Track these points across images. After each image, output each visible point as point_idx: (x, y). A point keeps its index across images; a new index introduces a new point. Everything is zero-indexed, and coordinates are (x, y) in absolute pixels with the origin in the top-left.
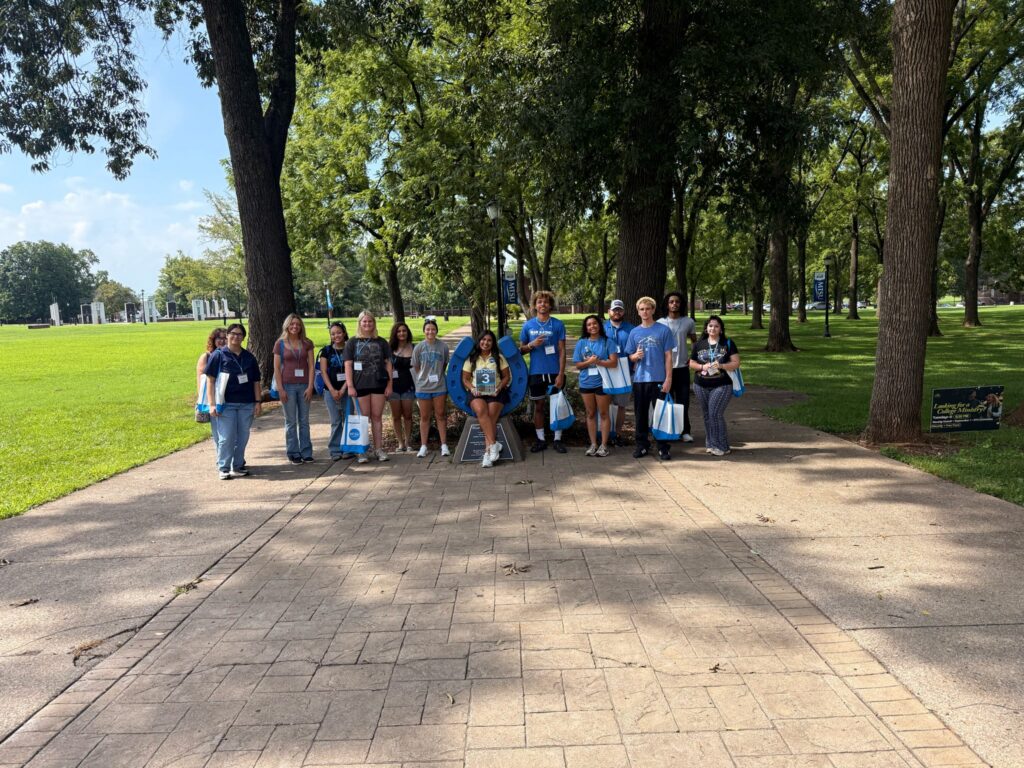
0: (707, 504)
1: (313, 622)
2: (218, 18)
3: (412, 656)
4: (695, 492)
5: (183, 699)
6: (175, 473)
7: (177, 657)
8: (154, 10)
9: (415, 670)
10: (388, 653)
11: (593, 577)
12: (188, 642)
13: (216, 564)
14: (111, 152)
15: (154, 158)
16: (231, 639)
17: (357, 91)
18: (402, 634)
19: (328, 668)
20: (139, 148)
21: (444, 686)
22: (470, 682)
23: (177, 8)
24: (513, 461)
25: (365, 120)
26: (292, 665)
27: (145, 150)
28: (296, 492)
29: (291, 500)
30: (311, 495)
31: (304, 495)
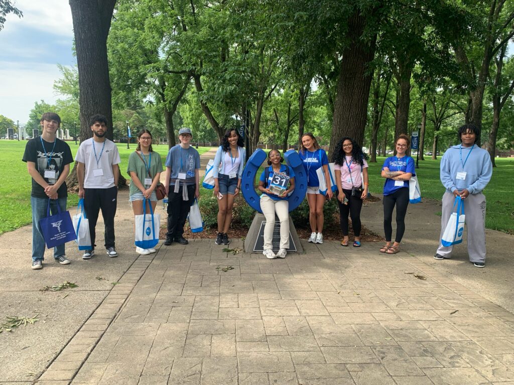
27: (13, 11)
28: (115, 281)
29: (110, 290)
30: (130, 285)
31: (122, 284)
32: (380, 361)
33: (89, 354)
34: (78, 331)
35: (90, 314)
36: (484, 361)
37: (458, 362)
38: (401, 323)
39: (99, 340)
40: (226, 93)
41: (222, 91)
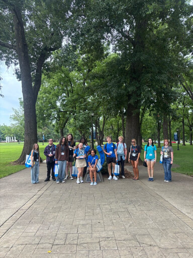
0: (160, 195)
1: (49, 230)
2: (23, 63)
3: (82, 242)
4: (155, 192)
5: (10, 256)
6: (3, 184)
7: (7, 242)
8: (5, 61)
9: (83, 247)
10: (74, 241)
11: (132, 217)
12: (10, 237)
13: (17, 211)
16: (24, 236)
17: (56, 83)
18: (77, 235)
19: (56, 246)
21: (94, 252)
22: (102, 251)
23: (11, 61)
24: (101, 182)
25: (58, 90)
26: (44, 245)
28: (39, 190)
29: (37, 192)
30: (43, 191)
32: (110, 204)
34: (29, 200)
35: (32, 197)
37: (131, 204)
39: (35, 202)
40: (79, 125)
41: (78, 124)
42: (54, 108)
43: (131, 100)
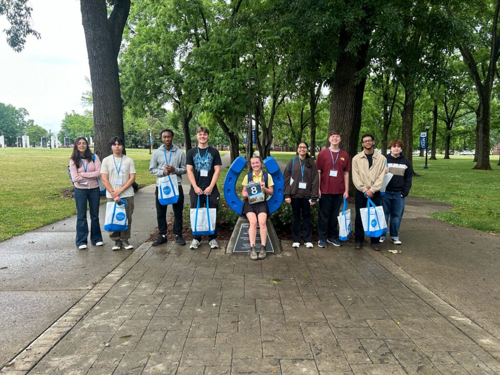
14: (9, 32)
15: (38, 38)
20: (29, 31)
24: (274, 254)
27: (33, 33)
28: (97, 280)
29: (91, 290)
30: (109, 285)
31: (103, 284)
32: (314, 356)
33: (52, 348)
34: (50, 327)
35: (65, 311)
36: (414, 358)
37: (387, 359)
38: (349, 321)
39: (65, 335)
42: (168, 74)
43: (350, 42)
